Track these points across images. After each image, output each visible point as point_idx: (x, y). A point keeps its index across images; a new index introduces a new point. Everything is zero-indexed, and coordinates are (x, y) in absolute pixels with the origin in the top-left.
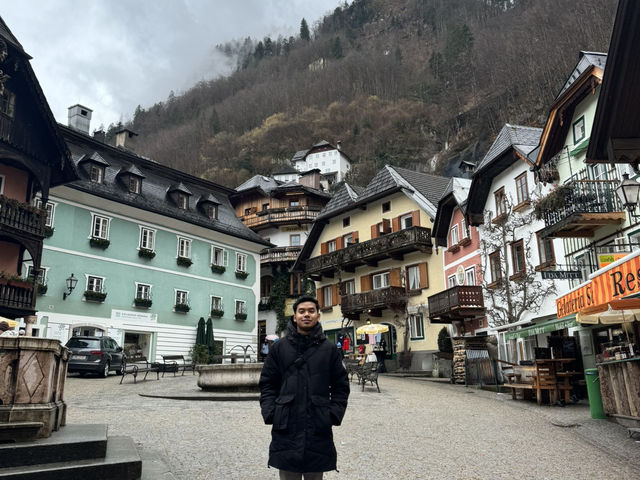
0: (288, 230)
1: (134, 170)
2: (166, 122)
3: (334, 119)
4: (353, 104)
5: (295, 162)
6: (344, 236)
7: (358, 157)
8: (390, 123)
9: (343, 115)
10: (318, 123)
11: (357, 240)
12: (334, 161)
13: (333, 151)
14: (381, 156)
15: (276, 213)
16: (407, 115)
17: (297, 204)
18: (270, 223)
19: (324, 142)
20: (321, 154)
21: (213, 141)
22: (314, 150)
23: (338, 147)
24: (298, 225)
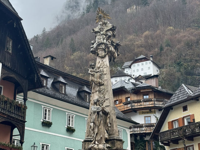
0: (143, 113)
1: (62, 80)
2: (42, 46)
3: (147, 42)
4: (158, 32)
5: (124, 69)
6: (184, 117)
7: (164, 65)
8: (182, 44)
9: (152, 39)
10: (137, 45)
11: (194, 120)
12: (149, 68)
13: (148, 62)
14: (178, 64)
15: (136, 103)
16: (193, 38)
17: (147, 97)
18: (132, 109)
19: (142, 56)
20: (140, 63)
21: (72, 57)
22: (136, 61)
23: (151, 59)
24: (150, 110)
